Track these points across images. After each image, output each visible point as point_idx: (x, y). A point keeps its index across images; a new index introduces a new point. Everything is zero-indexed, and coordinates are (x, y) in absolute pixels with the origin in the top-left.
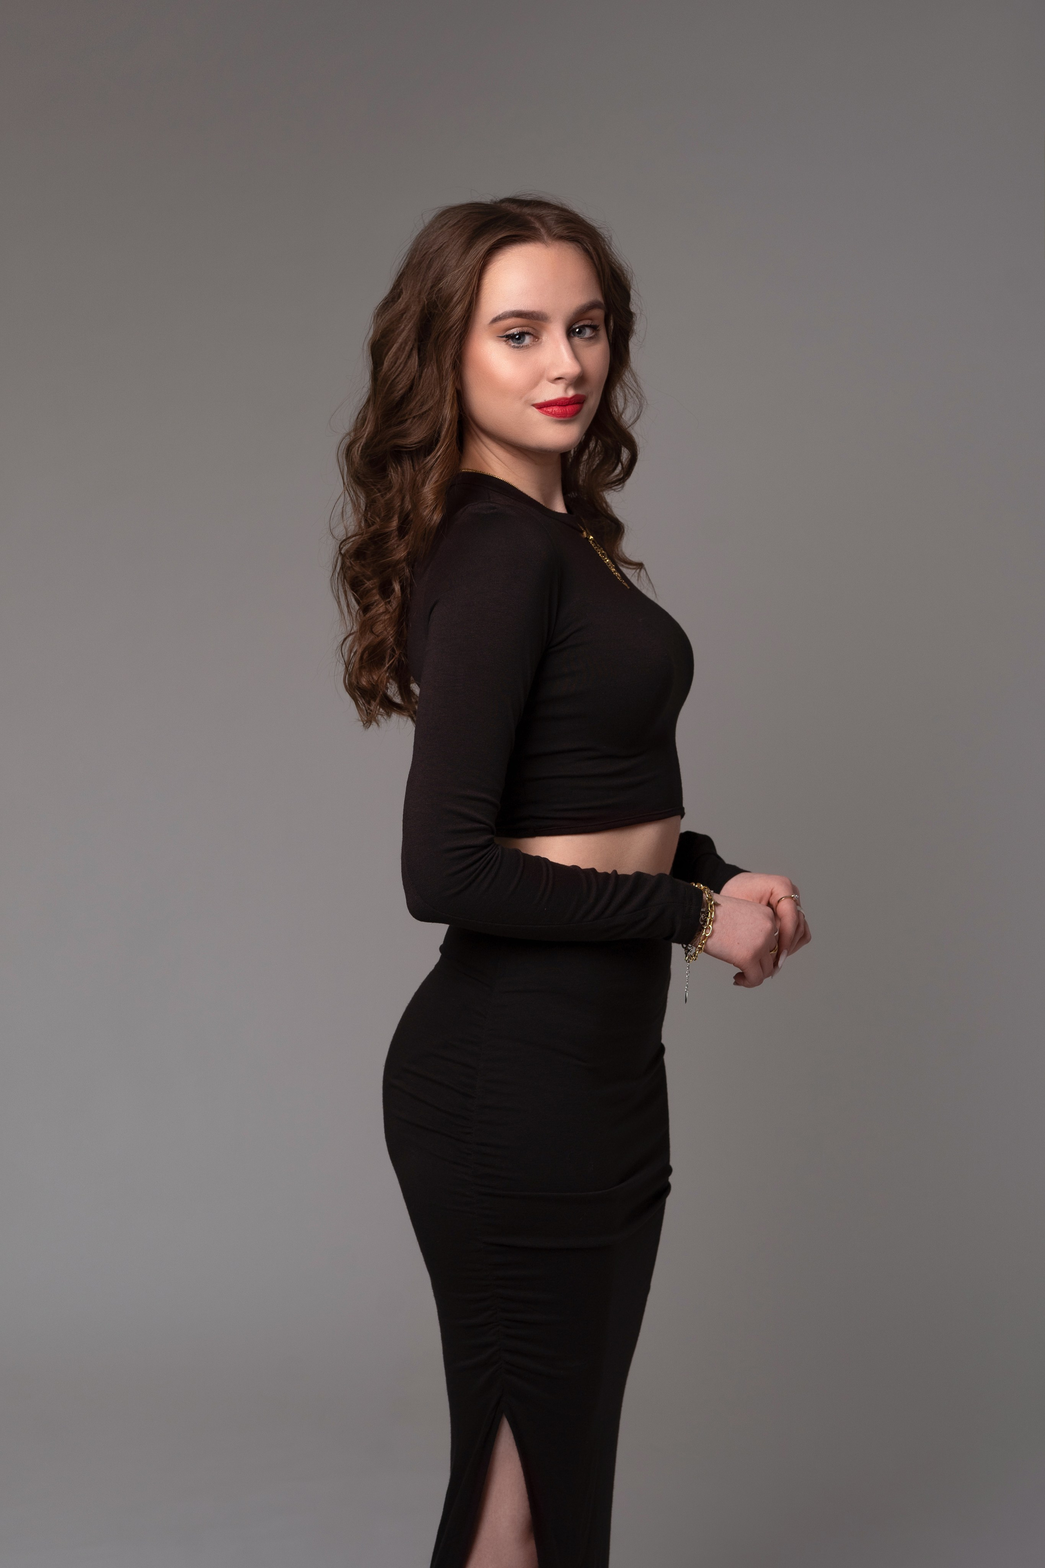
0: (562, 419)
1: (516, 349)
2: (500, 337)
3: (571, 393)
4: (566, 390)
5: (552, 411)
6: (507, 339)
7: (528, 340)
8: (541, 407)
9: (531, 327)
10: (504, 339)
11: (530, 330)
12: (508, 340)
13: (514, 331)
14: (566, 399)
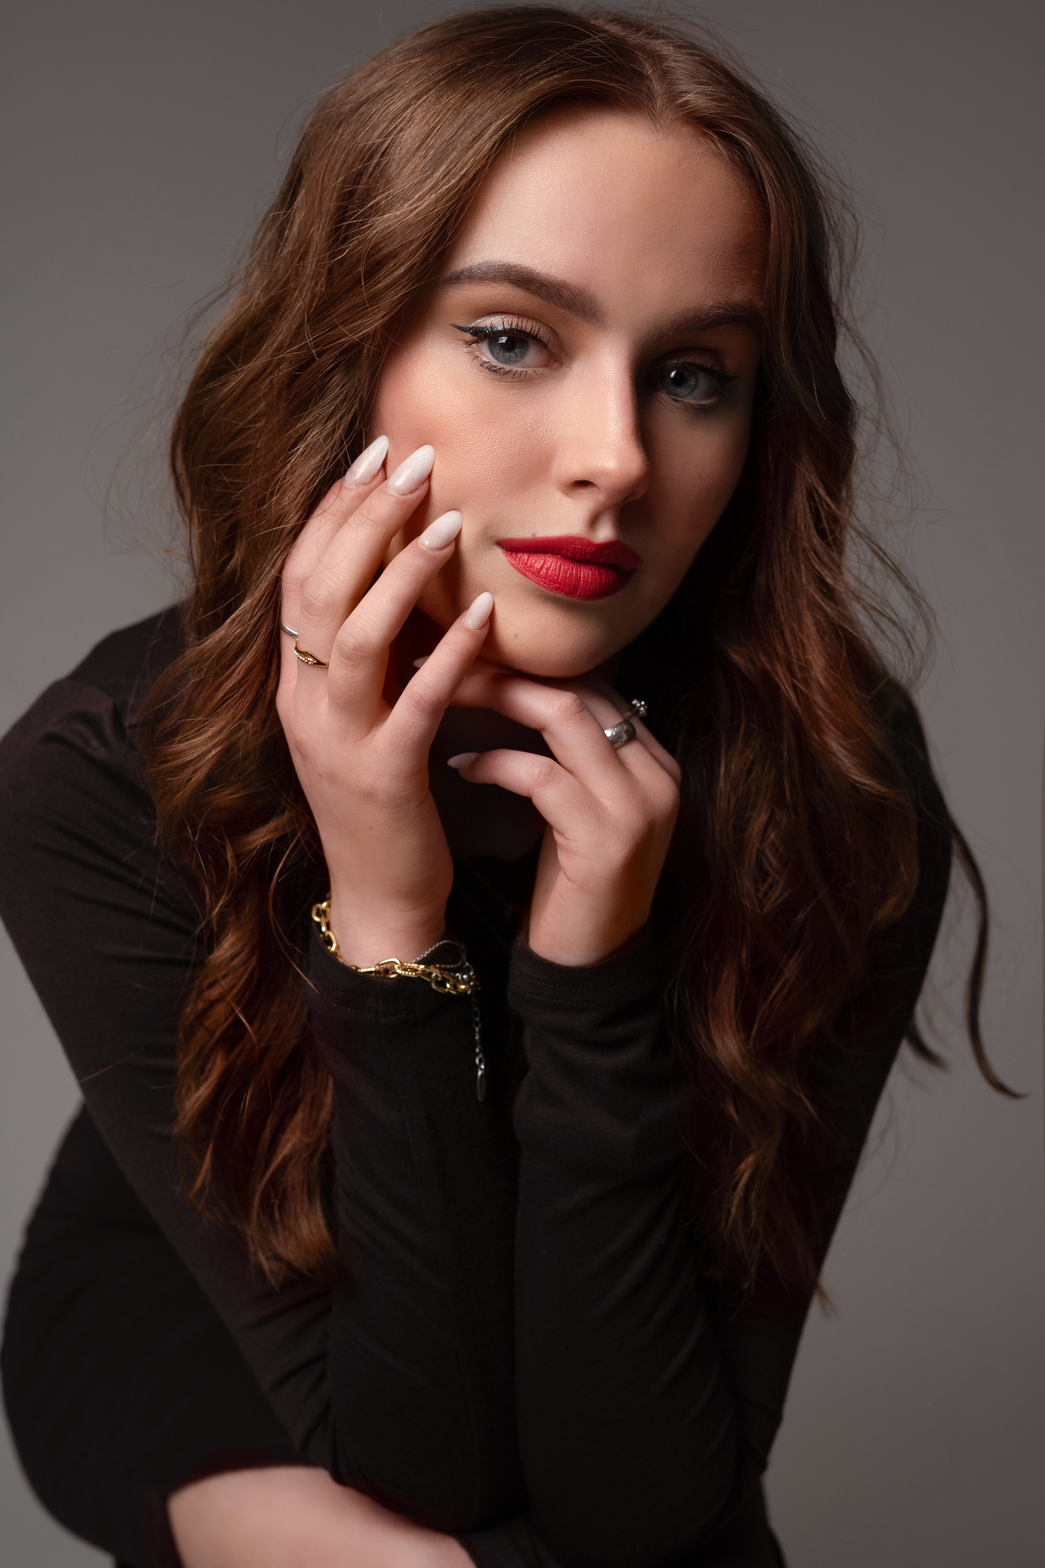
0: (561, 596)
1: (493, 376)
2: (460, 328)
3: (605, 533)
4: (594, 521)
5: (542, 567)
6: (475, 338)
7: (533, 356)
8: (513, 548)
9: (545, 324)
10: (468, 337)
11: (543, 333)
12: (476, 342)
13: (497, 322)
14: (590, 544)
